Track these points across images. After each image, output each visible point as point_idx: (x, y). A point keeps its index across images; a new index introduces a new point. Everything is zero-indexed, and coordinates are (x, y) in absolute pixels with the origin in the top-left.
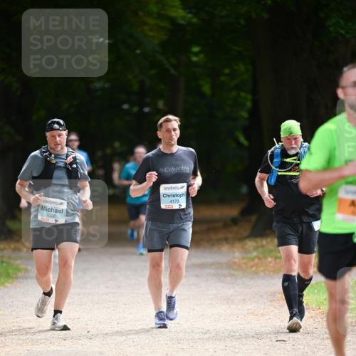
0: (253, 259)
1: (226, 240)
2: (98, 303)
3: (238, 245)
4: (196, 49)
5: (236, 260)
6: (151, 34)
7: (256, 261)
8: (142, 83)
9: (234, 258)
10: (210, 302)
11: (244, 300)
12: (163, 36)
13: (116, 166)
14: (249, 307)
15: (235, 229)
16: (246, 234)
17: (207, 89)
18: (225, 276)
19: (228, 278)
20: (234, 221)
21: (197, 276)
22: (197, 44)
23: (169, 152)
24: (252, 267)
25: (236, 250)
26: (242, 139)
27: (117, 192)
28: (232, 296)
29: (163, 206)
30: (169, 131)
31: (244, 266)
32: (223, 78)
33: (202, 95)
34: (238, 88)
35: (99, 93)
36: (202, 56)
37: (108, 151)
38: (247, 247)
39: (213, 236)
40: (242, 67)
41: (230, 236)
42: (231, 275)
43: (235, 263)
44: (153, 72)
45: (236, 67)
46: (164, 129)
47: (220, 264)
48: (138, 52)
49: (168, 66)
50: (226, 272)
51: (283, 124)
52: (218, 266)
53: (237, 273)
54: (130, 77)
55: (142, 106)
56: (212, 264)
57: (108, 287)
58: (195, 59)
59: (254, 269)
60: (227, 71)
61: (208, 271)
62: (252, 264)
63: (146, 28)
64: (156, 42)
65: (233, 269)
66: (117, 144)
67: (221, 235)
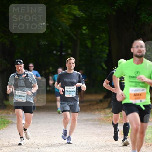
0: (109, 117)
1: (98, 109)
2: (42, 136)
3: (103, 111)
4: (84, 28)
5: (102, 118)
6: (65, 21)
7: (110, 118)
8: (61, 42)
9: (101, 117)
10: (91, 136)
11: (105, 135)
12: (71, 22)
13: (50, 78)
14: (107, 138)
15: (101, 104)
16: (106, 106)
17: (89, 45)
18: (97, 124)
19: (99, 126)
20: (101, 101)
21: (85, 125)
22: (85, 26)
23: (70, 73)
24: (108, 120)
25: (101, 113)
26: (104, 66)
27: (51, 89)
28: (100, 133)
29: (66, 96)
30: (70, 64)
31: (105, 120)
32: (96, 40)
33: (87, 47)
34: (102, 44)
35: (43, 47)
36: (87, 31)
37: (47, 71)
38: (106, 112)
39: (92, 108)
40: (104, 35)
41: (99, 107)
42: (100, 124)
43: (101, 119)
44: (66, 37)
45: (102, 36)
46: (68, 63)
47: (95, 119)
48: (60, 29)
49: (72, 35)
50: (97, 123)
51: (119, 61)
52: (94, 120)
53: (102, 123)
54: (56, 40)
55: (61, 52)
56: (91, 120)
57: (47, 129)
58: (84, 32)
59: (109, 121)
60: (98, 37)
61: (90, 122)
62: (108, 119)
63: (63, 18)
64: (67, 24)
65: (101, 122)
66: (51, 68)
67: (95, 107)
